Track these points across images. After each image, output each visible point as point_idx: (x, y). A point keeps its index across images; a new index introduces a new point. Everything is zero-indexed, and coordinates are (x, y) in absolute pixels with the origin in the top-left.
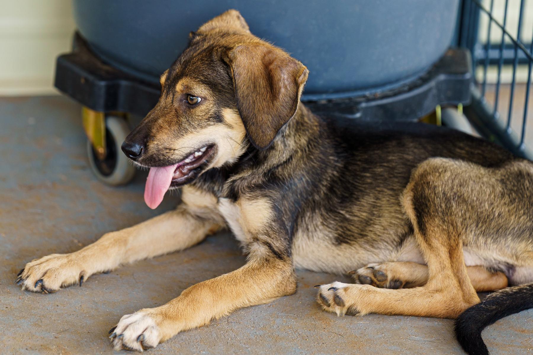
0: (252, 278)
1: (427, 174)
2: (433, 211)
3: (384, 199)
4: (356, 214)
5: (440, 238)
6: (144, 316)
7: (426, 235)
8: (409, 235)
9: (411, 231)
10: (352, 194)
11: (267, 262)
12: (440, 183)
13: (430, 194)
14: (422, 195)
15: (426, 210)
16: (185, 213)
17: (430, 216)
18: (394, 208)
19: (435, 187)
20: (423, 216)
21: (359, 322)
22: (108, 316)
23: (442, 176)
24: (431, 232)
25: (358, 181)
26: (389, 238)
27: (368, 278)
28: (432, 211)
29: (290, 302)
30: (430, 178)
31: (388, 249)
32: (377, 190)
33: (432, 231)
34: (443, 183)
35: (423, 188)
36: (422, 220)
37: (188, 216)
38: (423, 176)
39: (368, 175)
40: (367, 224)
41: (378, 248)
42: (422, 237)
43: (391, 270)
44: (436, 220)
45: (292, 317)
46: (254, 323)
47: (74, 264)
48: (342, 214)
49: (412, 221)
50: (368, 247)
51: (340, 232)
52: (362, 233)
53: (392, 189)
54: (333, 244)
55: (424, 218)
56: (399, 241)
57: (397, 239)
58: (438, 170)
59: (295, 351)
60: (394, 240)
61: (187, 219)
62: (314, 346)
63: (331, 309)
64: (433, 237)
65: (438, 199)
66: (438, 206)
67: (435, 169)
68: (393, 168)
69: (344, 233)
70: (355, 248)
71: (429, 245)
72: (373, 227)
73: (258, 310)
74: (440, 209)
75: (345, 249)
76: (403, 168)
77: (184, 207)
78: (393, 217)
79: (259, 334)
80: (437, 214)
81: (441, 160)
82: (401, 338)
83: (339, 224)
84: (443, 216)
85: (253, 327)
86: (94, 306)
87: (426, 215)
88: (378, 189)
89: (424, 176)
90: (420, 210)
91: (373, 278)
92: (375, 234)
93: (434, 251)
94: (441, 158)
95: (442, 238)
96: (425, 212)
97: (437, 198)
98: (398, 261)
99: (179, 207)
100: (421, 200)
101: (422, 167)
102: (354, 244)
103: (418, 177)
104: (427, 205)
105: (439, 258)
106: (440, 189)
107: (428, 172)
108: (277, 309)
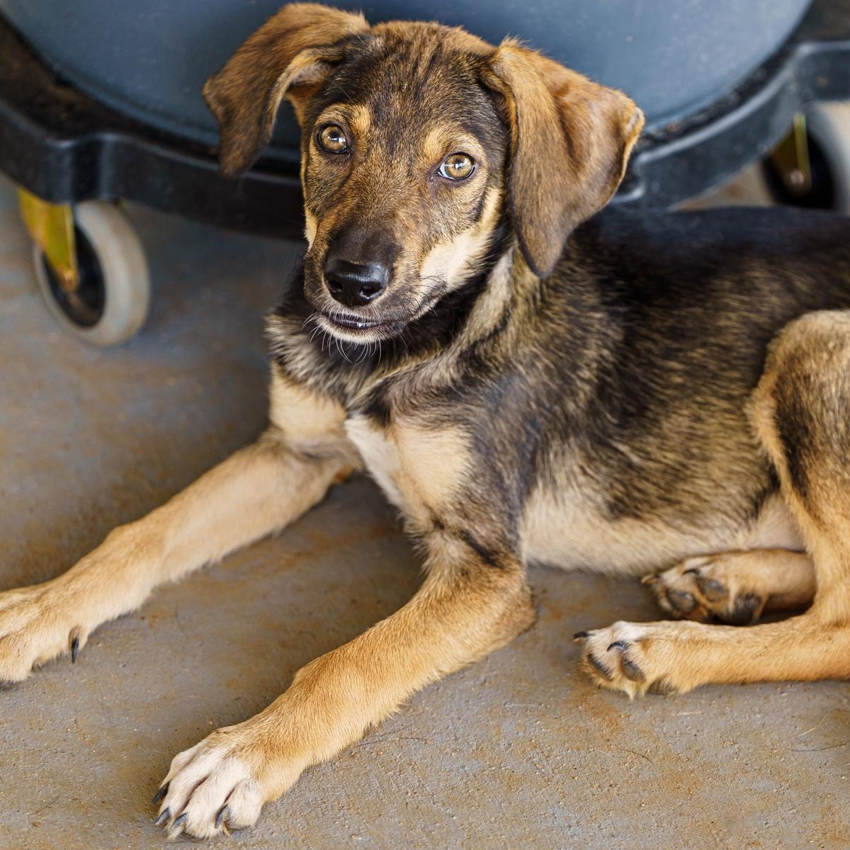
0: (440, 621)
1: (803, 356)
2: (822, 444)
3: (712, 420)
4: (653, 456)
5: (839, 502)
6: (225, 758)
7: (809, 496)
8: (771, 493)
9: (775, 483)
10: (642, 410)
11: (464, 579)
12: (831, 376)
13: (812, 404)
14: (794, 405)
15: (806, 441)
16: (278, 450)
17: (815, 453)
18: (736, 439)
19: (822, 386)
20: (800, 455)
21: (680, 714)
22: (140, 747)
23: (835, 358)
24: (818, 488)
25: (656, 379)
26: (729, 503)
27: (688, 596)
28: (818, 442)
29: (525, 666)
30: (810, 365)
31: (728, 527)
32: (695, 402)
33: (821, 488)
34: (838, 376)
35: (796, 389)
36: (798, 463)
37: (287, 457)
38: (795, 359)
39: (674, 365)
40: (677, 476)
41: (707, 526)
42: (799, 500)
43: (737, 576)
44: (828, 461)
45: (536, 713)
46: (456, 739)
47: (56, 617)
48: (622, 453)
49: (776, 462)
50: (685, 526)
51: (619, 494)
52: (668, 496)
53: (729, 398)
54: (605, 517)
55: (802, 458)
56: (752, 507)
57: (745, 504)
58: (826, 344)
59: (553, 814)
60: (741, 507)
61: (286, 464)
62: (594, 795)
63: (614, 685)
64: (823, 502)
65: (831, 413)
66: (830, 428)
67: (820, 342)
68: (727, 349)
69: (628, 495)
70: (654, 528)
71: (817, 518)
72: (694, 483)
73: (460, 699)
74: (835, 436)
75: (632, 528)
76: (747, 346)
77: (275, 436)
78: (736, 459)
79: (471, 770)
80: (829, 448)
81: (832, 318)
82: (776, 754)
83: (617, 475)
84: (843, 450)
85: (455, 751)
86: (104, 720)
87: (807, 452)
88: (699, 399)
89: (796, 361)
90: (793, 442)
91: (698, 595)
92: (697, 497)
93: (826, 530)
94: (832, 313)
95: (843, 502)
96: (804, 446)
97: (827, 411)
98: (752, 550)
99: (266, 436)
100: (793, 418)
101: (790, 338)
102: (651, 520)
103: (784, 363)
104: (806, 428)
105: (838, 548)
106: (833, 390)
107: (804, 351)
108: (500, 692)
